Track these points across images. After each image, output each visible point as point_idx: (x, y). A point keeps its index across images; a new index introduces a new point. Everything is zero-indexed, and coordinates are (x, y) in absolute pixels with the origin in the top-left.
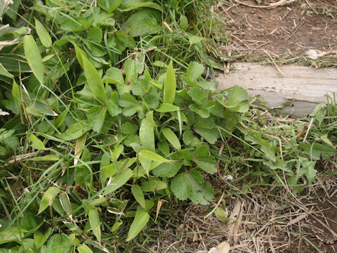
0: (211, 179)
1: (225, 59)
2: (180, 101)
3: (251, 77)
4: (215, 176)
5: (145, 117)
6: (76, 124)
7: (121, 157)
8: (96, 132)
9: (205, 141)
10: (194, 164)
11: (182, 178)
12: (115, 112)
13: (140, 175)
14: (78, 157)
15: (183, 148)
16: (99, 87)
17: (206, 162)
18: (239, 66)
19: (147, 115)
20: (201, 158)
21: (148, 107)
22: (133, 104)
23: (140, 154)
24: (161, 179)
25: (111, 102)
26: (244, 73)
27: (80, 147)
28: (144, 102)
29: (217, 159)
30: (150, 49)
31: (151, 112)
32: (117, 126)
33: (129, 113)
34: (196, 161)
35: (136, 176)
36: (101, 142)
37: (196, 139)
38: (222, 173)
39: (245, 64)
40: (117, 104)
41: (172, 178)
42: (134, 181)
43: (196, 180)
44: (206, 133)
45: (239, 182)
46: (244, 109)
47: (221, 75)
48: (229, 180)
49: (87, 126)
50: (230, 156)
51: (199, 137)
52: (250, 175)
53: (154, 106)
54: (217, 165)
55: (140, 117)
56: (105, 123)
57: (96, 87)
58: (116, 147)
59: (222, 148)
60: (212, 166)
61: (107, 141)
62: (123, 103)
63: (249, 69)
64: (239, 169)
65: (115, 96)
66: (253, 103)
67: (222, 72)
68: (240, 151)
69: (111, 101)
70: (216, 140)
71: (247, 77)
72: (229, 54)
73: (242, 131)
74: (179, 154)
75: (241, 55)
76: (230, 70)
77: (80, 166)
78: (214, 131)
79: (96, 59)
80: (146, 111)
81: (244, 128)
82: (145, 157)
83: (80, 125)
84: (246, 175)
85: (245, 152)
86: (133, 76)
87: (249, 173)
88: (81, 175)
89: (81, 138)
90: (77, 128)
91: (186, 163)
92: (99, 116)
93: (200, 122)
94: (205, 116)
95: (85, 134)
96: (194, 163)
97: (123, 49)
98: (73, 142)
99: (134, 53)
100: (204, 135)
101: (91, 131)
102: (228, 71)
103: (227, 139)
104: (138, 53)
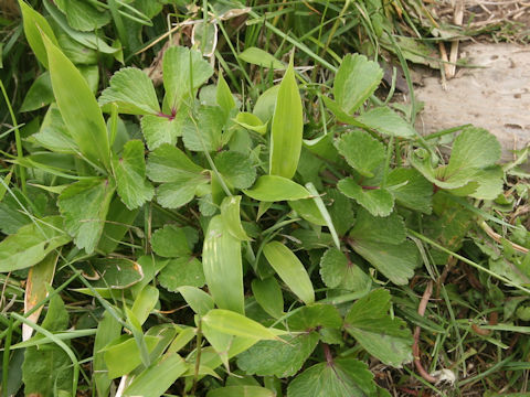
0: (397, 380)
1: (446, 35)
2: (315, 165)
3: (518, 91)
4: (406, 373)
5: (218, 212)
6: (27, 228)
7: (152, 321)
8: (83, 251)
9: (380, 277)
10: (350, 341)
11: (317, 377)
12: (137, 197)
13: (205, 370)
14: (34, 318)
15: (319, 297)
16: (93, 125)
17: (383, 333)
18: (483, 54)
19: (223, 207)
20: (370, 324)
21: (226, 184)
22: (186, 174)
23: (205, 319)
24: (260, 380)
25: (123, 167)
26: (497, 76)
27: (39, 293)
28: (214, 173)
29: (412, 327)
30: (231, 14)
31: (235, 201)
32: (140, 234)
33: (173, 200)
34: (355, 331)
35: (192, 373)
36: (97, 277)
37: (357, 271)
38: (426, 362)
39: (501, 51)
40: (141, 172)
41: (291, 378)
42: (188, 385)
43: (355, 384)
44: (384, 254)
45: (474, 388)
46: (489, 191)
47: (432, 82)
48: (445, 384)
49: (58, 233)
50: (448, 317)
51: (365, 265)
52: (504, 369)
53: (243, 181)
54: (414, 341)
55: (204, 210)
56: (107, 227)
57: (83, 126)
58: (137, 294)
59: (427, 296)
60: (400, 346)
61: (113, 276)
62: (159, 172)
63: (513, 66)
64: (473, 352)
65: (134, 152)
66: (520, 167)
67: (436, 73)
68: (477, 303)
69: (124, 165)
70: (411, 274)
71: (505, 89)
72: (459, 19)
73: (485, 249)
74: (310, 313)
75: (492, 20)
76: (458, 68)
77: (38, 343)
78: (406, 247)
79: (80, 38)
80: (221, 197)
81: (491, 240)
82: (220, 328)
83: (40, 230)
84: (493, 367)
85: (492, 306)
86: (186, 96)
87: (500, 363)
88: (40, 366)
89: (40, 266)
90: (31, 238)
91: (328, 338)
92: (91, 205)
93: (367, 224)
94: (380, 210)
95: (53, 254)
96: (349, 336)
97: (157, 9)
98: (18, 276)
99: (187, 22)
100: (380, 260)
101: (69, 247)
102: (451, 70)
103: (441, 268)
104: (199, 22)
